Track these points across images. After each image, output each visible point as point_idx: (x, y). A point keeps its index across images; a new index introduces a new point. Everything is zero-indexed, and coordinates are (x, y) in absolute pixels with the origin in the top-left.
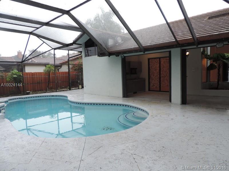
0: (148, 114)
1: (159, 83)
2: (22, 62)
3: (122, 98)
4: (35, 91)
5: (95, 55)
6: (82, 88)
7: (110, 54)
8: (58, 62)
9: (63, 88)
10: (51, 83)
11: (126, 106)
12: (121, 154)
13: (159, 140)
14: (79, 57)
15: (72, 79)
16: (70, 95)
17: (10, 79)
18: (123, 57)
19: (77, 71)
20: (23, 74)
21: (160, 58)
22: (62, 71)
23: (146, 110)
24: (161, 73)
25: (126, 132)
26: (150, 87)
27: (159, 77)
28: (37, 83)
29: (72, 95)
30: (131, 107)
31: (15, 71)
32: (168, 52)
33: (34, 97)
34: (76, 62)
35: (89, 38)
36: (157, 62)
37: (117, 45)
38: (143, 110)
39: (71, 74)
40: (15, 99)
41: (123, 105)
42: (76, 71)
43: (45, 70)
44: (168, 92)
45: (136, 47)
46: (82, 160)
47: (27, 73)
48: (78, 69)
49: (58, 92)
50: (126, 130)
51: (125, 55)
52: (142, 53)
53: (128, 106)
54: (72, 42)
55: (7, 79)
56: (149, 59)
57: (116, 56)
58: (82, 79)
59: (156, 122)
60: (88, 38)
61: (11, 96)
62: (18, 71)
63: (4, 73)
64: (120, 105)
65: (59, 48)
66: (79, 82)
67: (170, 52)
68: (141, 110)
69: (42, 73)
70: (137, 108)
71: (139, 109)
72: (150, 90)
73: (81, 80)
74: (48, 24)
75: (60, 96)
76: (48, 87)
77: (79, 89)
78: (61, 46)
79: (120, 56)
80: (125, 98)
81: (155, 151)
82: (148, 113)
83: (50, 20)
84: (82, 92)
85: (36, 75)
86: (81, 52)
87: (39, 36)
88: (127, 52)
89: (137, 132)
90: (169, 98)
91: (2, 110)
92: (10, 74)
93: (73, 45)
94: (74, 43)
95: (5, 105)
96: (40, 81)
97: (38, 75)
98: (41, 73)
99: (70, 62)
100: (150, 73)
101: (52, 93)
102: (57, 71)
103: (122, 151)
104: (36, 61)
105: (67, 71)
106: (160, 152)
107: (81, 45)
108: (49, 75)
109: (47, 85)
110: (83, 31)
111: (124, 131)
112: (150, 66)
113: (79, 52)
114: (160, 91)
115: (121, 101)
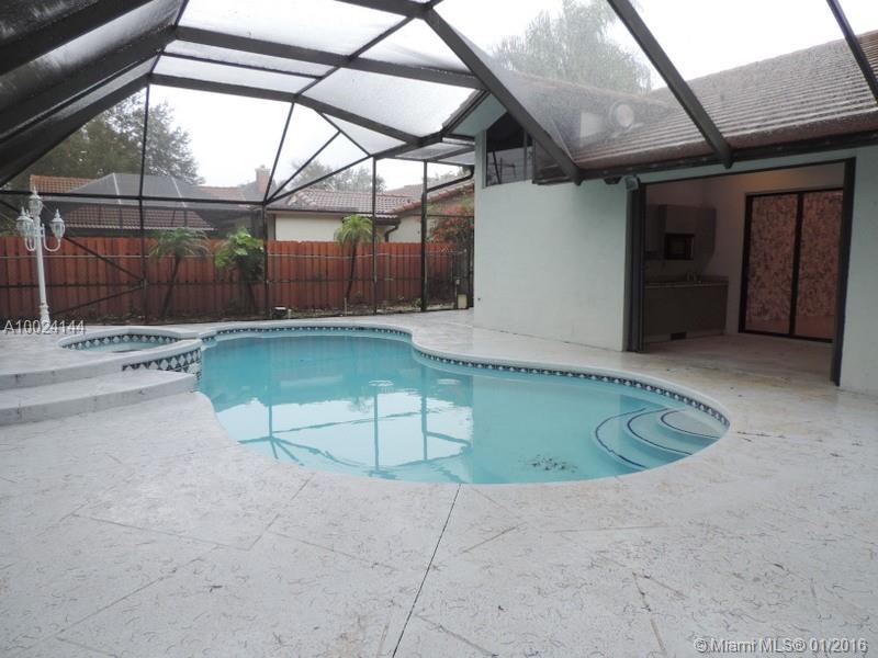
0: (726, 423)
1: (788, 304)
2: (266, 202)
3: (621, 354)
4: (304, 309)
5: (525, 179)
6: (467, 308)
7: (582, 174)
8: (386, 208)
9: (399, 303)
10: (360, 284)
11: (633, 383)
12: (589, 568)
13: (762, 535)
14: (465, 187)
15: (433, 271)
16: (422, 331)
17: (225, 261)
18: (637, 187)
19: (455, 242)
20: (265, 247)
21: (801, 194)
22: (398, 241)
23: (717, 408)
24: (803, 258)
25: (621, 485)
26: (747, 318)
27: (791, 276)
28: (313, 280)
29: (429, 331)
30: (654, 389)
31: (243, 235)
32: (843, 164)
33: (297, 328)
34: (453, 208)
35: (505, 111)
36: (786, 213)
37: (615, 135)
38: (707, 408)
39: (430, 252)
40: (238, 330)
41: (622, 381)
42: (451, 242)
43: (340, 236)
44: (830, 341)
45: (693, 141)
46: (435, 567)
47: (281, 244)
48: (458, 235)
49: (379, 317)
50: (621, 477)
51: (645, 178)
52: (719, 169)
53: (644, 386)
54: (439, 128)
55: (216, 262)
56: (750, 199)
57: (608, 182)
58: (471, 273)
59: (758, 458)
60: (501, 111)
61: (226, 321)
62: (253, 236)
63: (208, 242)
64: (611, 379)
65: (391, 153)
66: (458, 282)
67: (850, 164)
68: (699, 405)
69: (330, 248)
70: (682, 398)
71: (690, 401)
72: (747, 328)
73: (468, 278)
74: (353, 61)
75: (386, 330)
76: (348, 297)
77: (456, 308)
78: (400, 143)
79: (622, 183)
80: (634, 355)
81: (738, 576)
82: (726, 420)
83: (360, 45)
84: (467, 322)
85: (309, 252)
86: (472, 168)
87: (322, 108)
88: (655, 166)
89: (667, 489)
90: (828, 368)
91: (192, 362)
92: (225, 243)
93: (441, 141)
94: (448, 131)
95: (203, 348)
96: (323, 273)
97: (316, 252)
98: (326, 243)
99: (429, 209)
100: (752, 259)
101: (359, 318)
102: (383, 241)
103: (595, 557)
104: (311, 199)
105: (417, 239)
106: (761, 583)
107: (471, 138)
108: (355, 254)
109: (345, 289)
110: (483, 82)
111: (612, 480)
112: (754, 228)
113: (466, 167)
114: (791, 335)
115: (616, 366)
